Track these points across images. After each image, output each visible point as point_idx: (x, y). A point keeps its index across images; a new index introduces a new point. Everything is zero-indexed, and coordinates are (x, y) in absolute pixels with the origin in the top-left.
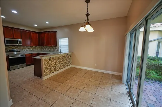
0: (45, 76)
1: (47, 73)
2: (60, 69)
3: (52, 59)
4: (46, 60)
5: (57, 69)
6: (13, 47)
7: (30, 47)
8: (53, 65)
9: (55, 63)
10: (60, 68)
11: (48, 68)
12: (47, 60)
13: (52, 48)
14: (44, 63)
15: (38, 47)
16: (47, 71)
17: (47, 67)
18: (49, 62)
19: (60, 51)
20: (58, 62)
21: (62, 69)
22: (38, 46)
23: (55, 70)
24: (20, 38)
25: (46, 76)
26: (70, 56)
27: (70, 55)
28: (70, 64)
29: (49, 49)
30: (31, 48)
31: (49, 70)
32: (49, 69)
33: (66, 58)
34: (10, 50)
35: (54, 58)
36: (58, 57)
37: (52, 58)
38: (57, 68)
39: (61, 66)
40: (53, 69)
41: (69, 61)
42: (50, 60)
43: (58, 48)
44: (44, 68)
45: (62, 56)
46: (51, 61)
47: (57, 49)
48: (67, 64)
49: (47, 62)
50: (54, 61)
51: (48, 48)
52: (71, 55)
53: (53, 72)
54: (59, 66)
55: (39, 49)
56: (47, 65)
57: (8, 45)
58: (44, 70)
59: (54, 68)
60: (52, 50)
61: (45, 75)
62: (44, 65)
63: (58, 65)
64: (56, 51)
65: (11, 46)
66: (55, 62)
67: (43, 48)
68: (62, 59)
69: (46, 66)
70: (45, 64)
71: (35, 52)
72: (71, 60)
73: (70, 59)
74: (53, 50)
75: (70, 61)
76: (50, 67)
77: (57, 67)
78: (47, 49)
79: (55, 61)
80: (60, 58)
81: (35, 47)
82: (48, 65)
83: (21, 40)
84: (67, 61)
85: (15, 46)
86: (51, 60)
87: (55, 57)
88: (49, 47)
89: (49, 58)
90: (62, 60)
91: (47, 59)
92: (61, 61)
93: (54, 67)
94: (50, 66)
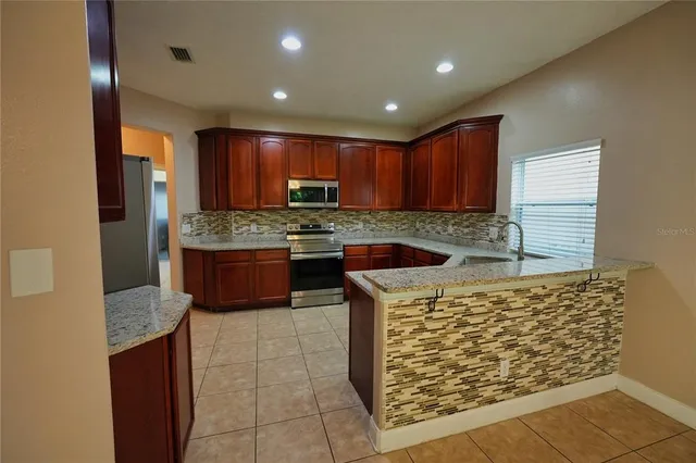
0: (390, 424)
1: (407, 410)
2: (508, 390)
3: (449, 312)
4: (408, 312)
5: (488, 392)
6: (313, 215)
7: (368, 217)
8: (452, 355)
9: (469, 344)
10: (509, 388)
11: (419, 371)
12: (415, 311)
13: (466, 223)
14: (391, 333)
15: (402, 214)
16: (406, 395)
17: (408, 363)
18: (430, 325)
19: (521, 247)
20: (499, 335)
21: (528, 392)
22: (400, 210)
23: (471, 392)
24: (334, 177)
25: (397, 424)
26: (608, 298)
27: (610, 289)
28: (605, 361)
29: (451, 229)
30: (374, 221)
31: (422, 390)
32: (425, 382)
33: (569, 307)
34: (302, 227)
35: (465, 301)
36: (504, 295)
37: (452, 305)
38: (488, 383)
39: (523, 372)
40: (450, 385)
41: (598, 334)
42: (435, 315)
43: (504, 223)
44: (389, 368)
45: (541, 292)
46: (439, 325)
47: (494, 232)
48: (576, 359)
49: (409, 329)
50: (469, 329)
51: (446, 223)
52: (621, 283)
53: (452, 411)
54: (504, 370)
55: (404, 227)
56: (407, 347)
57: (297, 204)
58: (384, 383)
59: (465, 381)
60: (466, 230)
61: (388, 418)
62: (386, 349)
63: (497, 360)
64: (491, 241)
65: (308, 211)
66: (475, 338)
67: (424, 221)
68: (536, 313)
69: (406, 356)
70: (396, 342)
71: (387, 236)
72: (618, 331)
73: (608, 324)
74: (474, 233)
75: (606, 338)
76: (433, 369)
77: (490, 375)
78: (439, 228)
79: (476, 325)
80: (519, 302)
81: (387, 214)
82: (419, 351)
83: (336, 184)
84: (577, 334)
85: (302, 212)
86: (440, 315)
87: (479, 295)
88: (448, 216)
89: (432, 302)
90: (529, 325)
91: (414, 304)
92: (525, 330)
93: (464, 369)
94: (434, 361)
